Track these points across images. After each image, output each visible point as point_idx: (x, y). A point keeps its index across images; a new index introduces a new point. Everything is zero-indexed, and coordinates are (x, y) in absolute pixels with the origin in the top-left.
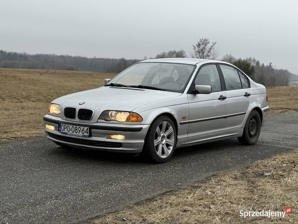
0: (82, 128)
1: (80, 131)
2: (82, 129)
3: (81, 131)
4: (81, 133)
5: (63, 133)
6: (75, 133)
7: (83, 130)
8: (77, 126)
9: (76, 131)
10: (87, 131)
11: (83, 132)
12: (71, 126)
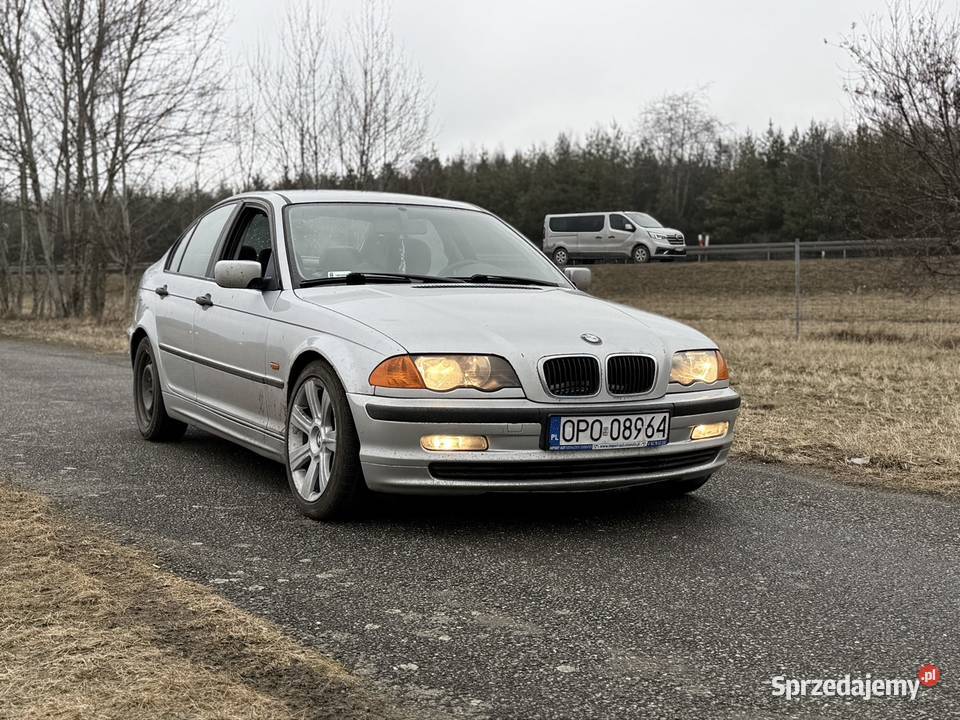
0: (647, 418)
1: (639, 430)
2: (646, 424)
3: (643, 431)
4: (642, 436)
5: (567, 450)
6: (621, 440)
7: (649, 425)
8: (629, 417)
9: (627, 433)
10: (661, 428)
11: (650, 433)
12: (607, 421)
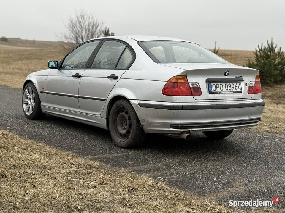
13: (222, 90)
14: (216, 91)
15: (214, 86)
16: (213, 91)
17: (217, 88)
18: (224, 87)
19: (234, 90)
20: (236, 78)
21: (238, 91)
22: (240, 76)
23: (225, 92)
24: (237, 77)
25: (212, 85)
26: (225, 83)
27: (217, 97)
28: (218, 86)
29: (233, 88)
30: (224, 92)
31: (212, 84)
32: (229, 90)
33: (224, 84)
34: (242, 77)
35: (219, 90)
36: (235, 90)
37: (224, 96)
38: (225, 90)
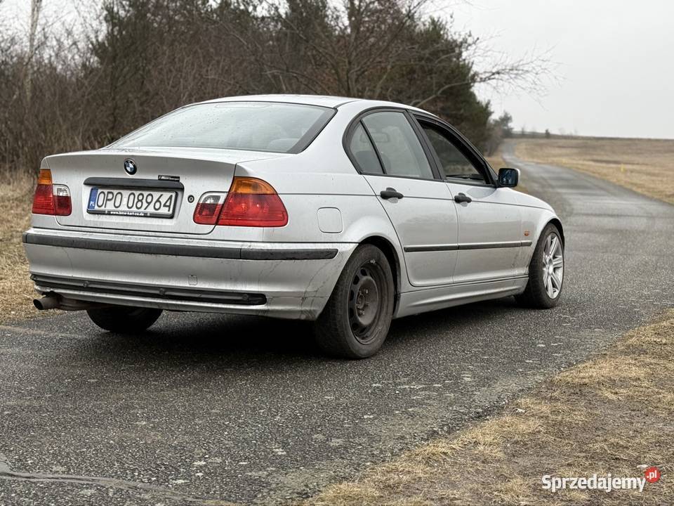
13: (117, 207)
14: (103, 208)
15: (102, 195)
16: (96, 208)
17: (108, 202)
18: (125, 200)
19: (147, 210)
20: (160, 180)
21: (160, 212)
22: (172, 177)
23: (123, 213)
24: (163, 178)
25: (99, 193)
26: (130, 192)
27: (102, 223)
28: (110, 196)
29: (149, 203)
30: (120, 213)
31: (100, 191)
32: (134, 209)
33: (126, 193)
34: (179, 178)
35: (110, 206)
36: (151, 210)
37: (121, 221)
38: (124, 208)
